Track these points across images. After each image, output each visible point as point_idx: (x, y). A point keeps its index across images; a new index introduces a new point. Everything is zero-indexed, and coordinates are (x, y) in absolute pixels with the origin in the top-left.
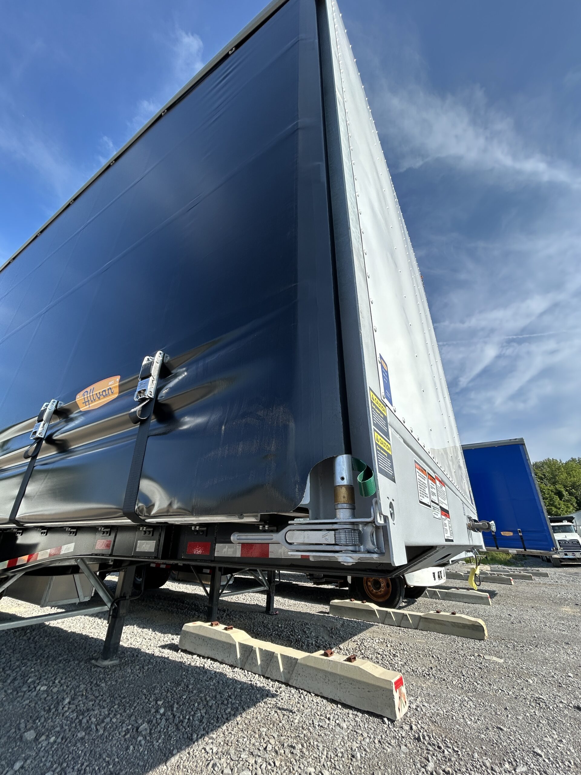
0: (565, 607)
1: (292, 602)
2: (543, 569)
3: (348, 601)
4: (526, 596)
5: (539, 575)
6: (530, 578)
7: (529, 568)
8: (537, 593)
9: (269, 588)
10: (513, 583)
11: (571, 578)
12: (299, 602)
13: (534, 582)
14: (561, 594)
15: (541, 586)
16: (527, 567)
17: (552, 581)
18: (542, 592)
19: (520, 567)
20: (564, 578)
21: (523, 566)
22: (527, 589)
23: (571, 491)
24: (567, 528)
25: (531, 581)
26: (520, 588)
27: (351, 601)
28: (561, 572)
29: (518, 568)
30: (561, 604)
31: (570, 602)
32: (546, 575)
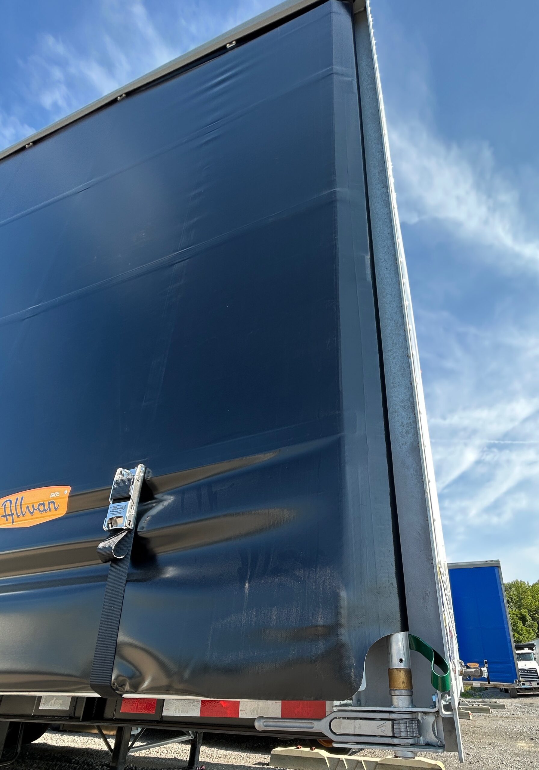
0: (521, 742)
1: (222, 752)
2: (501, 700)
3: (293, 748)
4: (484, 732)
5: (496, 707)
6: (487, 711)
7: (487, 700)
8: (494, 728)
9: (195, 738)
10: (471, 718)
11: (527, 709)
12: (231, 752)
13: (491, 715)
14: (517, 728)
15: (498, 720)
16: (485, 698)
17: (509, 713)
18: (499, 726)
19: (478, 698)
20: (520, 710)
21: (481, 698)
22: (485, 724)
23: (534, 616)
24: (527, 656)
25: (488, 714)
26: (479, 723)
27: (298, 748)
28: (517, 703)
29: (476, 700)
30: (516, 739)
31: (525, 736)
32: (503, 707)
